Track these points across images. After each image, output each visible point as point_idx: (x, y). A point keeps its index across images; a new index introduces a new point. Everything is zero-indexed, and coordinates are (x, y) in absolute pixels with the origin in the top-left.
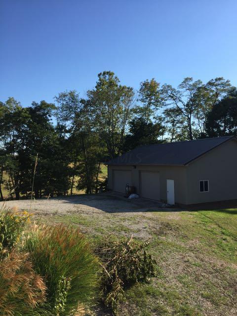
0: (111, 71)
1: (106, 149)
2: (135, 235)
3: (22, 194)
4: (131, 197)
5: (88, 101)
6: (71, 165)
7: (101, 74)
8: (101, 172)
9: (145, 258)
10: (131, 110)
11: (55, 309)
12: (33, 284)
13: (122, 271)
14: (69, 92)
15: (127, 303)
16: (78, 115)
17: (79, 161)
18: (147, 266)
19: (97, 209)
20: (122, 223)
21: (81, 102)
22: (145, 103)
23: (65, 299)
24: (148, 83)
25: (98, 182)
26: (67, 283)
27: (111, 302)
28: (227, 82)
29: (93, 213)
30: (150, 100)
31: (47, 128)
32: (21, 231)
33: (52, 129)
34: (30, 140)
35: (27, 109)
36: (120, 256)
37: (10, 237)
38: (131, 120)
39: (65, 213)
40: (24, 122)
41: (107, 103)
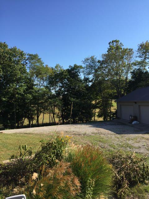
0: (117, 40)
1: (115, 91)
2: (137, 150)
3: (66, 120)
4: (133, 123)
5: (103, 61)
6: (94, 102)
7: (110, 42)
8: (112, 106)
9: (144, 167)
10: (132, 64)
11: (86, 197)
12: (73, 182)
13: (128, 175)
14: (90, 57)
15: (132, 196)
16: (96, 71)
17: (98, 99)
18: (145, 173)
19: (111, 132)
20: (128, 142)
21: (98, 62)
22: (142, 58)
23: (92, 192)
24: (144, 44)
25: (111, 112)
26: (92, 182)
27: (121, 195)
29: (108, 134)
30: (145, 56)
31: (78, 81)
32: (65, 147)
33: (81, 81)
34: (69, 88)
35: (67, 70)
36: (126, 165)
37: (59, 151)
38: (132, 71)
39: (90, 134)
40: (65, 78)
41: (115, 60)
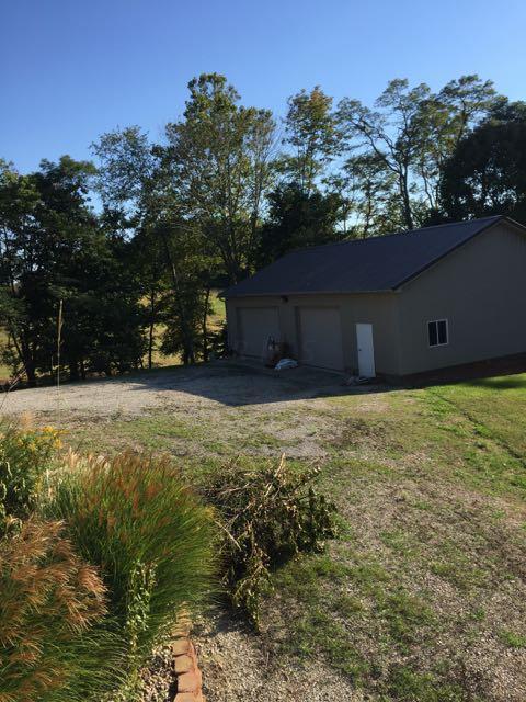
0: (218, 74)
2: (292, 452)
3: (41, 371)
4: (279, 365)
6: (145, 302)
7: (194, 81)
8: (211, 312)
9: (312, 502)
10: (271, 166)
11: (127, 626)
12: (76, 585)
13: (264, 532)
14: (123, 130)
15: (278, 597)
16: (148, 186)
17: (161, 290)
18: (317, 518)
19: (207, 400)
20: (263, 428)
21: (152, 153)
22: (301, 148)
23: (148, 606)
24: (306, 98)
25: (206, 334)
26: (147, 574)
27: (245, 598)
28: (486, 85)
29: (199, 408)
30: (313, 139)
31: (82, 221)
32: (44, 469)
33: (92, 222)
34: (46, 249)
35: (30, 177)
36: (257, 503)
37: (20, 486)
38: (271, 190)
39: (137, 413)
40: (27, 210)
41: (214, 150)
